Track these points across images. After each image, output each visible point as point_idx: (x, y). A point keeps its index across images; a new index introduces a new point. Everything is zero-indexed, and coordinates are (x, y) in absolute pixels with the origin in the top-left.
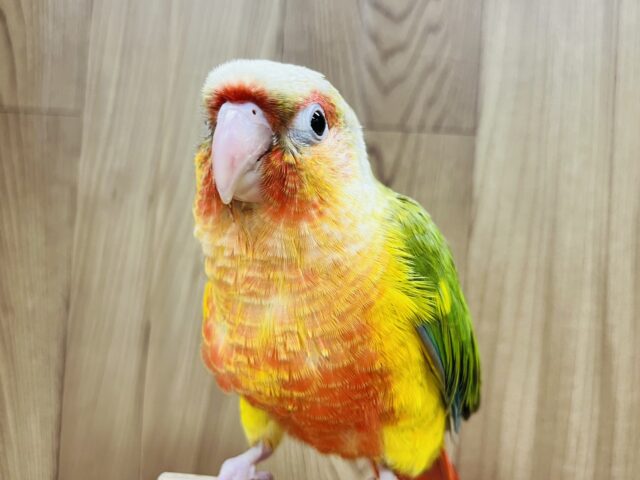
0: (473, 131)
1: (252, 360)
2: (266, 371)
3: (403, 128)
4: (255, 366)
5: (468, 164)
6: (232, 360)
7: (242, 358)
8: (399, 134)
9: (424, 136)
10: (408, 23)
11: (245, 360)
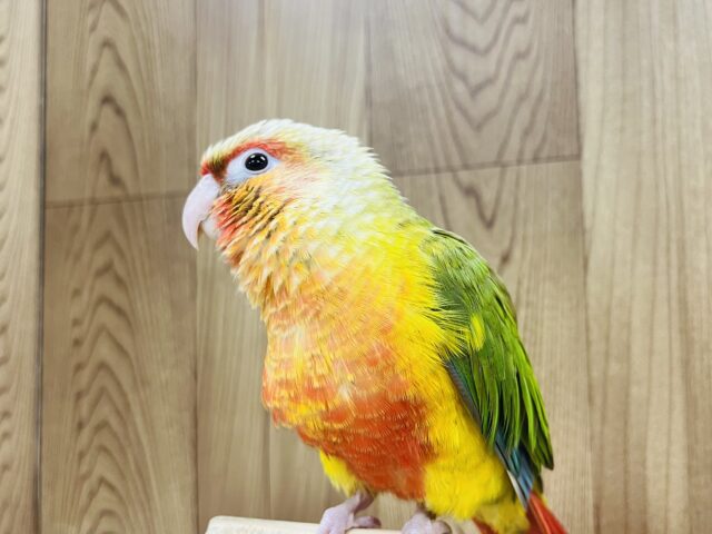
0: (578, 156)
1: (292, 395)
2: (306, 404)
3: (500, 163)
4: (295, 399)
5: (575, 191)
6: (277, 395)
7: (284, 393)
8: (498, 170)
9: (524, 168)
10: (494, 55)
11: (287, 396)
